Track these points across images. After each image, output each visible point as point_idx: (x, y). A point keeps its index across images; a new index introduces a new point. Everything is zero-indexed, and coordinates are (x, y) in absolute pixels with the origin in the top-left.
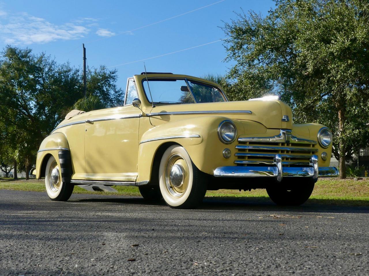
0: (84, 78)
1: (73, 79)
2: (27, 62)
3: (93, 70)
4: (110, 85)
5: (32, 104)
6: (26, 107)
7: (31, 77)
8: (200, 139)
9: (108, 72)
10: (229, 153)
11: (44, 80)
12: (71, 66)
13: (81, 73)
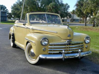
8: (35, 44)
10: (45, 50)
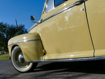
0: (17, 27)
1: (14, 28)
2: (2, 25)
3: (19, 25)
4: (23, 28)
5: (5, 35)
6: (4, 36)
7: (4, 29)
9: (22, 25)
11: (7, 29)
12: (13, 25)
13: (16, 26)
